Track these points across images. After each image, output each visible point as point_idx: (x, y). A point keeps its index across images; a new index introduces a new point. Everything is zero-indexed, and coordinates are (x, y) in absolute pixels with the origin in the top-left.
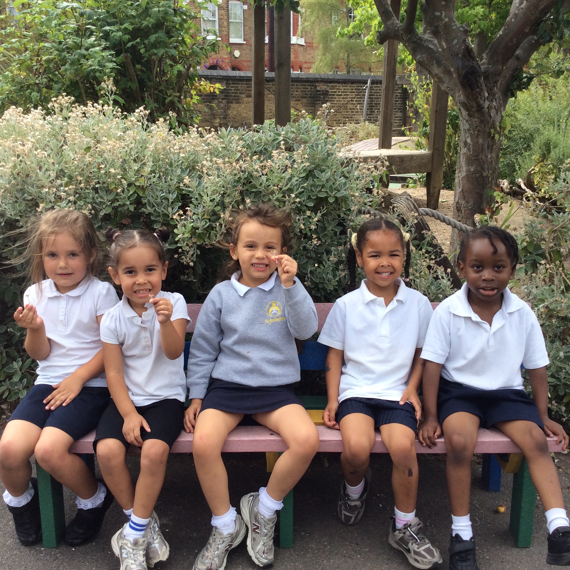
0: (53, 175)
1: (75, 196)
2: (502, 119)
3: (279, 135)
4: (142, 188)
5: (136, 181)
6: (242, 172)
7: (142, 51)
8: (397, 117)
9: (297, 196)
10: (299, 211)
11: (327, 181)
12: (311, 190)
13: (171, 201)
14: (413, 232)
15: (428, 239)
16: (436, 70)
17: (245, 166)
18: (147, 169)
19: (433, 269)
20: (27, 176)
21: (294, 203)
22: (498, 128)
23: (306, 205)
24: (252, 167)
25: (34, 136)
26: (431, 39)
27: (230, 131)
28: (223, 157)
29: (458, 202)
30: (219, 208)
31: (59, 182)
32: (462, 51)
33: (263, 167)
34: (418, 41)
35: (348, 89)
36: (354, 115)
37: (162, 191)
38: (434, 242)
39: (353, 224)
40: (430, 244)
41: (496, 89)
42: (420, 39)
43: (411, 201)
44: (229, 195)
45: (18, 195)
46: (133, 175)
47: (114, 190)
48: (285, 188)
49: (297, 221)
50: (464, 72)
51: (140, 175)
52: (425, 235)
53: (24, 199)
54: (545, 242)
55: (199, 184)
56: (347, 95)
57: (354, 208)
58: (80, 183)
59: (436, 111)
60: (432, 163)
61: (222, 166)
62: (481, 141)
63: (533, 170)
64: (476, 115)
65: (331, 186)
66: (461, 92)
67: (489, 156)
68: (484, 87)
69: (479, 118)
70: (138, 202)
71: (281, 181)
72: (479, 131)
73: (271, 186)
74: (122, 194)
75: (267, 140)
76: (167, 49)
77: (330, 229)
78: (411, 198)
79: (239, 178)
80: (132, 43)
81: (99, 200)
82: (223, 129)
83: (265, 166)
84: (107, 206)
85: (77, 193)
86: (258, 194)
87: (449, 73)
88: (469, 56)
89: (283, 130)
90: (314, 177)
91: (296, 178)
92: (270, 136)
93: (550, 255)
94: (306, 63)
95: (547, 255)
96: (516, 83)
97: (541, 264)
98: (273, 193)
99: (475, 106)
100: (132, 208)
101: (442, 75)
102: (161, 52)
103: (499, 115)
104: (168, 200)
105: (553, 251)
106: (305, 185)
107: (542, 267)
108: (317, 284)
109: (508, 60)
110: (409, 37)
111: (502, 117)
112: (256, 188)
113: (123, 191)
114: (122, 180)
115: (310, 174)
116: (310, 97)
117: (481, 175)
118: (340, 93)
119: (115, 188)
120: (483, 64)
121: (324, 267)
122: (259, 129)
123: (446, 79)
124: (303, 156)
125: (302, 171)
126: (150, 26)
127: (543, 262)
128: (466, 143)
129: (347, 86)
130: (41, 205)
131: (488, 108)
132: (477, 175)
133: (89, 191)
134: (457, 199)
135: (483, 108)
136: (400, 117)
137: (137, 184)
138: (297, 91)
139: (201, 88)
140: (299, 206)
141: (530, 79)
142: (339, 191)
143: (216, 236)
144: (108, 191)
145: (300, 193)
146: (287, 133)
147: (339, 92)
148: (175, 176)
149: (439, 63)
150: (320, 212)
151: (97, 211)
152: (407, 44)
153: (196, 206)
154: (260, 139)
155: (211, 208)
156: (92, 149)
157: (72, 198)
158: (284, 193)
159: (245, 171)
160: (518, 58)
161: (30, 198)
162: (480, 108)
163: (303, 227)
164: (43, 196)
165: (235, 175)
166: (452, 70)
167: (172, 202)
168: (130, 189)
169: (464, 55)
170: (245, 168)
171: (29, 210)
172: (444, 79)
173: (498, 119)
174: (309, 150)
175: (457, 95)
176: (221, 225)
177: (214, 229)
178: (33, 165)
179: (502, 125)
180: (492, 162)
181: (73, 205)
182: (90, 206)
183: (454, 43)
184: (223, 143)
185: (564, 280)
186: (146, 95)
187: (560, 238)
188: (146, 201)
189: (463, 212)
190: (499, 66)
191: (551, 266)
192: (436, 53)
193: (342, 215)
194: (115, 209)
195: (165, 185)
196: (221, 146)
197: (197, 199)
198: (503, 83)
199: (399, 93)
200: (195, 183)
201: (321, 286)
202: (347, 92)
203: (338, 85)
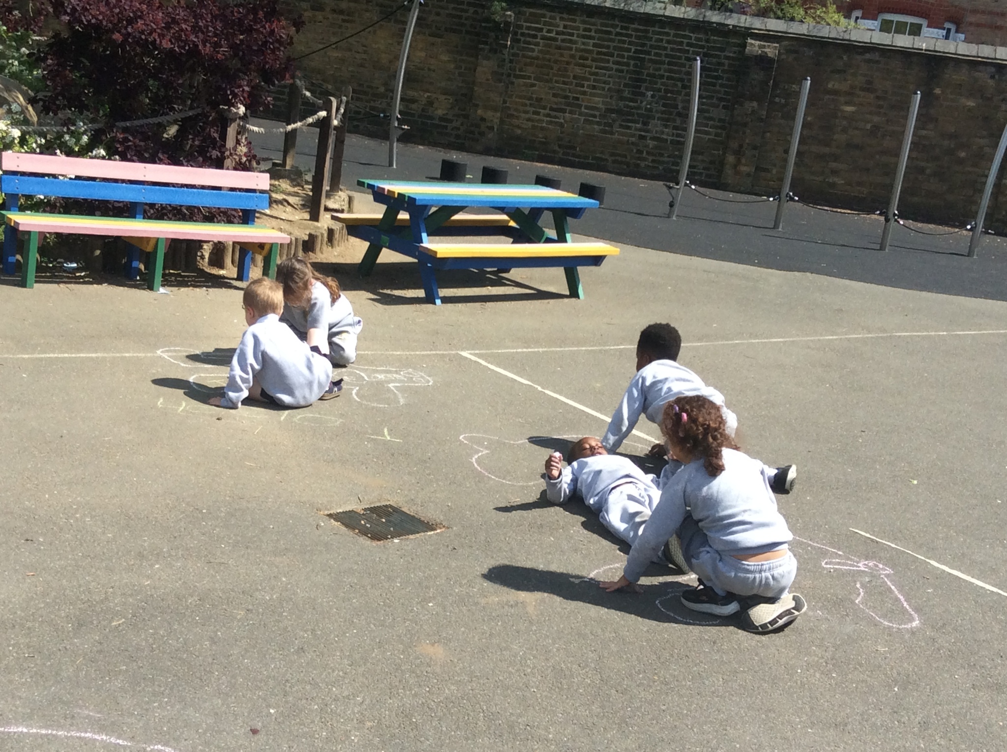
35: (577, 29)
56: (571, 41)
116: (467, 32)
202: (572, 35)
203: (548, 14)
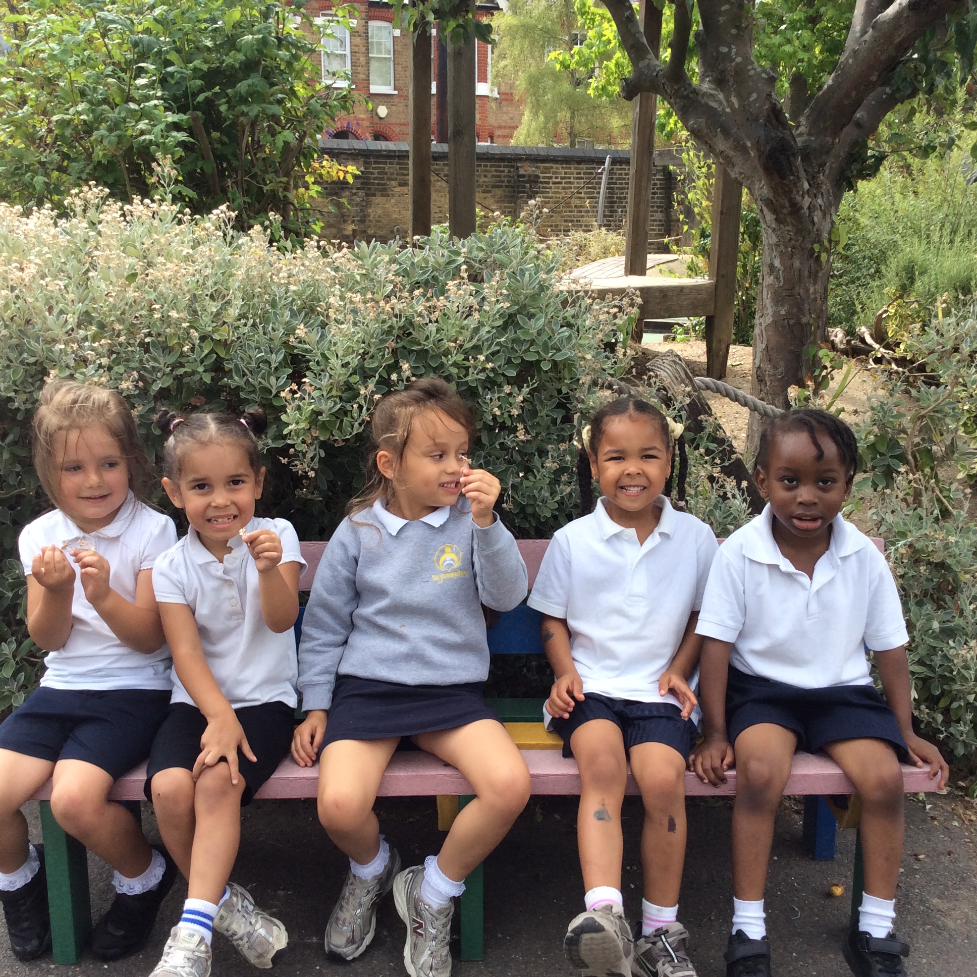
0: (72, 320)
1: (109, 358)
2: (832, 227)
3: (458, 253)
4: (225, 344)
5: (214, 332)
6: (396, 316)
7: (223, 108)
8: (655, 220)
9: (488, 360)
10: (491, 384)
11: (539, 333)
12: (512, 348)
13: (274, 365)
14: (684, 418)
15: (709, 430)
16: (722, 145)
17: (400, 306)
18: (233, 312)
19: (718, 482)
20: (28, 322)
21: (484, 370)
22: (826, 243)
23: (503, 374)
24: (412, 307)
25: (39, 254)
26: (713, 92)
27: (374, 247)
28: (363, 291)
29: (759, 367)
30: (356, 378)
31: (82, 333)
32: (765, 113)
33: (431, 309)
34: (691, 95)
35: (572, 173)
36: (583, 217)
37: (259, 348)
38: (720, 434)
39: (583, 406)
40: (713, 439)
41: (822, 177)
42: (695, 91)
43: (681, 365)
44: (372, 357)
45: (12, 356)
46: (210, 322)
47: (177, 347)
48: (468, 345)
49: (489, 401)
50: (768, 148)
51: (221, 322)
52: (704, 424)
53: (22, 363)
54: (905, 436)
55: (323, 336)
56: (570, 183)
57: (586, 380)
58: (118, 336)
59: (722, 213)
60: (716, 301)
61: (361, 306)
62: (797, 264)
63: (886, 311)
64: (788, 220)
65: (545, 343)
66: (763, 182)
67: (812, 290)
68: (802, 174)
69: (793, 225)
70: (218, 368)
71: (461, 333)
72: (794, 247)
73: (445, 341)
74: (190, 353)
75: (437, 262)
76: (264, 105)
77: (543, 413)
78: (680, 360)
79: (390, 327)
80: (206, 94)
81: (152, 364)
82: (364, 244)
83: (435, 307)
84: (164, 374)
85: (113, 352)
86: (423, 354)
87: (743, 150)
88: (777, 120)
89: (463, 245)
90: (517, 326)
91: (487, 329)
92: (443, 255)
93: (914, 457)
94: (500, 127)
95: (910, 458)
96: (855, 167)
97: (899, 473)
98: (447, 353)
99: (787, 205)
100: (207, 379)
101: (731, 153)
102: (254, 110)
103: (828, 220)
104: (270, 365)
105: (919, 451)
106: (503, 339)
107: (900, 478)
108: (523, 508)
109: (842, 128)
110: (676, 88)
111: (833, 223)
112: (420, 344)
113: (192, 350)
114: (192, 331)
115: (510, 321)
116: (507, 187)
117: (799, 323)
118: (559, 180)
119: (178, 344)
120: (801, 135)
121: (535, 477)
122: (423, 243)
123: (738, 159)
124: (499, 292)
125: (497, 316)
126: (237, 66)
127: (902, 469)
128: (772, 267)
129: (570, 168)
130: (53, 372)
131: (809, 208)
132: (792, 322)
133: (133, 349)
134: (757, 362)
135: (802, 208)
136: (660, 221)
137: (216, 337)
138: (485, 176)
139: (323, 172)
140: (492, 375)
141: (880, 159)
142: (559, 350)
143: (352, 426)
144: (166, 349)
145: (493, 354)
146: (470, 252)
147: (556, 178)
148: (281, 324)
149: (726, 133)
150: (528, 387)
151: (148, 384)
152: (672, 101)
153: (317, 375)
154: (426, 261)
155: (343, 379)
156: (139, 277)
157: (104, 361)
158: (466, 353)
159: (401, 315)
160: (858, 125)
161: (32, 360)
162: (795, 209)
163: (498, 413)
164: (55, 356)
165: (384, 322)
166: (749, 144)
167: (276, 368)
168: (203, 345)
169: (768, 120)
170: (400, 310)
171: (30, 380)
172: (734, 160)
173: (827, 226)
174: (508, 281)
175: (757, 187)
176: (360, 407)
177: (349, 414)
178: (38, 304)
179: (833, 238)
180: (815, 299)
181: (107, 373)
182: (135, 374)
183: (751, 99)
184: (361, 267)
185: (939, 500)
186: (230, 183)
187: (931, 429)
188: (232, 366)
189: (768, 384)
190: (828, 139)
191: (917, 476)
192: (721, 115)
193: (565, 390)
194: (178, 379)
195: (264, 339)
196: (359, 272)
197: (318, 363)
198: (834, 165)
199: (658, 180)
200: (315, 336)
201: (529, 510)
202: (570, 178)
203: (555, 166)
